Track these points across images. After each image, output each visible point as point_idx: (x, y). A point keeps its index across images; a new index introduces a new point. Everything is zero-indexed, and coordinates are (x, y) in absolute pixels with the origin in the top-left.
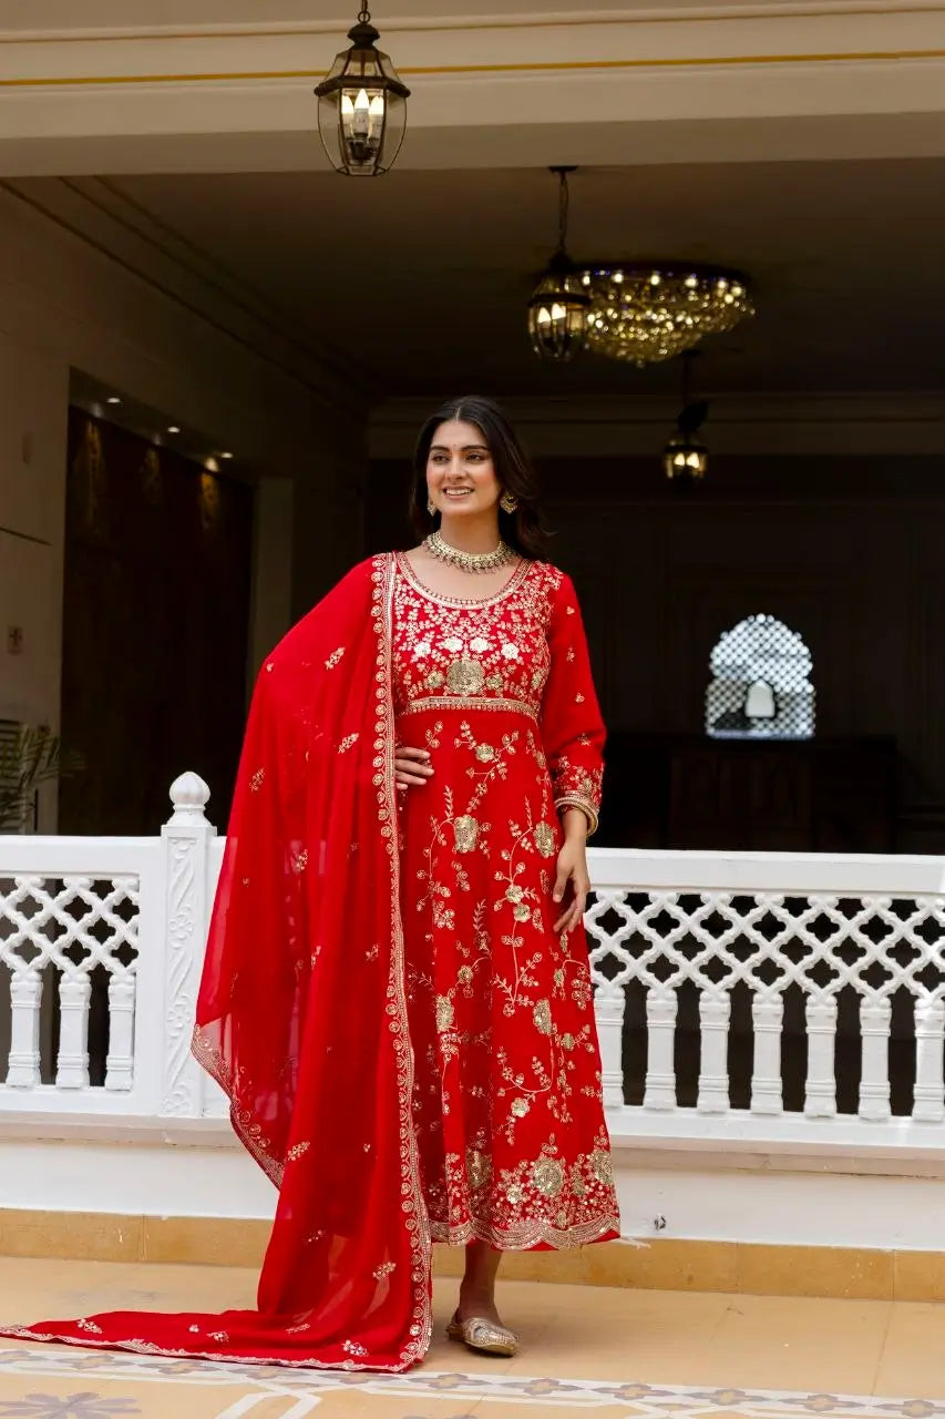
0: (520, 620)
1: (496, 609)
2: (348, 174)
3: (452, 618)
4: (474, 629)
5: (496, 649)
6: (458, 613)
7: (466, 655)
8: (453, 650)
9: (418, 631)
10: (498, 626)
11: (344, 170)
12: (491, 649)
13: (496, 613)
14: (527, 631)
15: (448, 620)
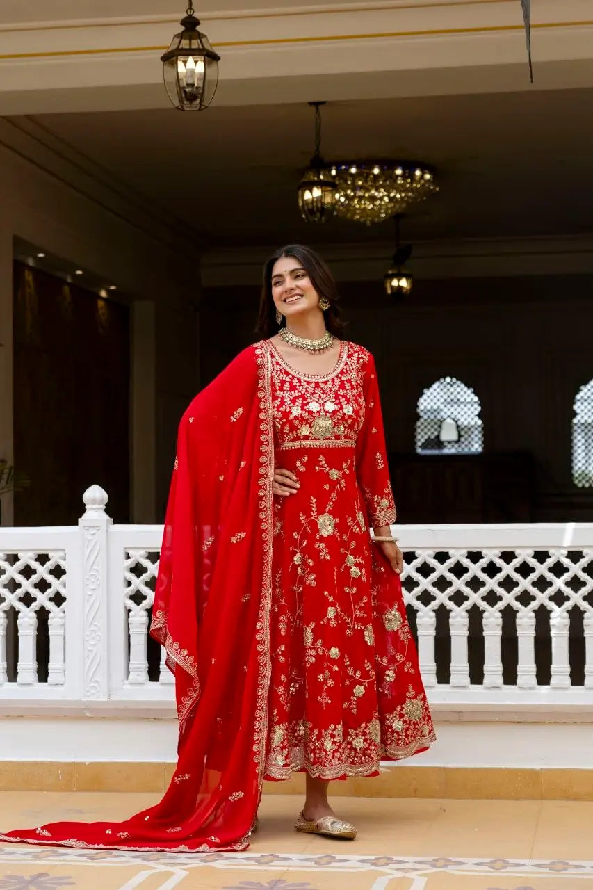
0: (350, 387)
1: (335, 381)
2: (183, 110)
5: (339, 409)
7: (322, 413)
8: (315, 411)
9: (292, 398)
10: (339, 392)
11: (181, 108)
12: (337, 409)
13: (336, 383)
14: (355, 394)
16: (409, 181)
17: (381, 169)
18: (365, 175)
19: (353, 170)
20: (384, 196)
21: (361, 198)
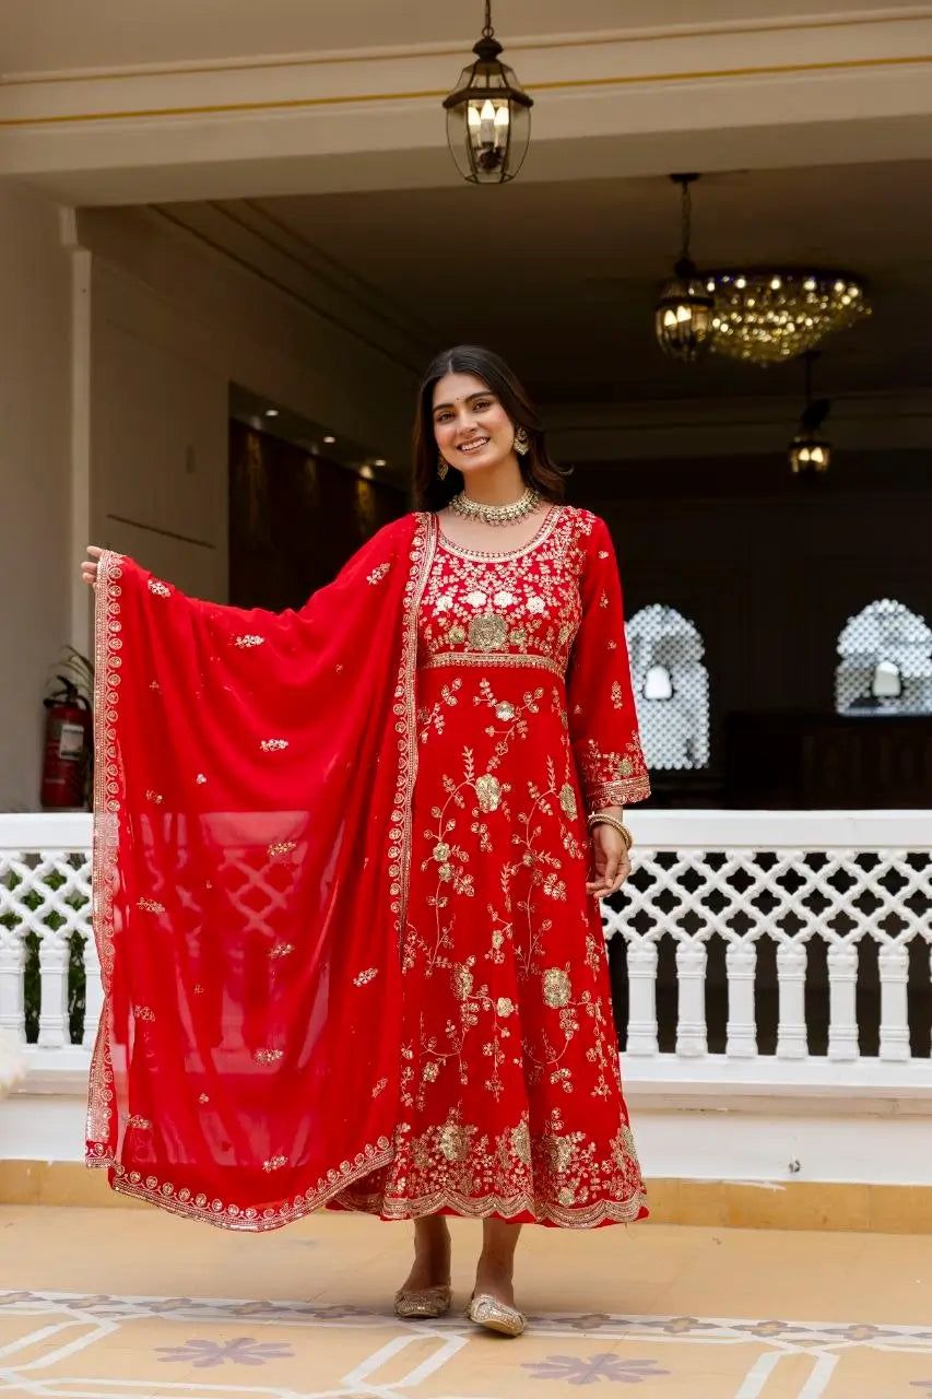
0: (549, 572)
1: (524, 561)
2: (477, 182)
3: (477, 572)
4: (500, 582)
5: (520, 603)
6: (483, 567)
7: (489, 609)
8: (476, 604)
9: (442, 585)
10: (525, 578)
11: (473, 179)
12: (516, 603)
13: (523, 565)
14: (556, 583)
15: (473, 574)
16: (826, 298)
17: (783, 281)
18: (759, 290)
19: (741, 283)
20: (788, 322)
21: (752, 326)
